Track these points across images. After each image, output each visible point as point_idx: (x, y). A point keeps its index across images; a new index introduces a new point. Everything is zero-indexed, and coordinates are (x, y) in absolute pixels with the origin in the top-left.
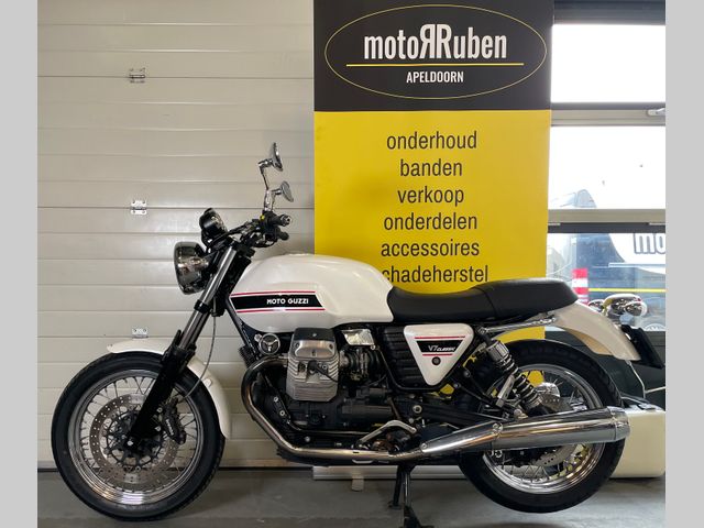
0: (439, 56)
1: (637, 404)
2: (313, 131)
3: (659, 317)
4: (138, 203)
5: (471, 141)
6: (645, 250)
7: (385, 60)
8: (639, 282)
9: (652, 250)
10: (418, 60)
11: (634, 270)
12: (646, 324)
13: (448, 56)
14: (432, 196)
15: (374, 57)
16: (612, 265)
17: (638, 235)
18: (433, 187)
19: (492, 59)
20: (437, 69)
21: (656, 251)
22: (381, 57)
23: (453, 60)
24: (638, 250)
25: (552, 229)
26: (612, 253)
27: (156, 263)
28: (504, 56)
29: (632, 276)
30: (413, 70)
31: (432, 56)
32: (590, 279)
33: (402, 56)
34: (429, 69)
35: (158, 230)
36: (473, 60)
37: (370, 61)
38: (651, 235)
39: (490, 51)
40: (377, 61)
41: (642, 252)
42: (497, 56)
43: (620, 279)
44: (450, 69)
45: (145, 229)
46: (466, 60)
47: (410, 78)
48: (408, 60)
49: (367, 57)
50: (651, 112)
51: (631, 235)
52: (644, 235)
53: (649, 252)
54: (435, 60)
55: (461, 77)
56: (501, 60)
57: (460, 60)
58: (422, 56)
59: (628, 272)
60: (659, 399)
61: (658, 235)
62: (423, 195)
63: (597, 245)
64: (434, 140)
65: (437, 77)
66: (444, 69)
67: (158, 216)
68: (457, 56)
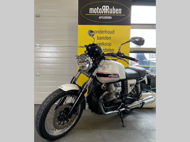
0: (106, 13)
1: (150, 92)
2: (78, 29)
3: (155, 72)
4: (38, 45)
5: (113, 32)
6: (152, 57)
7: (94, 14)
8: (150, 64)
9: (153, 57)
10: (101, 14)
11: (149, 62)
12: (152, 74)
13: (108, 13)
14: (104, 44)
15: (92, 13)
16: (144, 60)
17: (150, 54)
18: (104, 42)
19: (118, 14)
20: (106, 16)
21: (154, 57)
22: (93, 13)
23: (109, 14)
24: (150, 57)
25: (131, 52)
26: (144, 58)
27: (42, 58)
28: (121, 13)
29: (149, 63)
30: (100, 16)
31: (105, 13)
32: (139, 63)
33: (98, 13)
34: (104, 16)
35: (42, 51)
36: (114, 14)
37: (91, 14)
38: (153, 54)
39: (118, 12)
40: (92, 14)
41: (151, 58)
42: (119, 13)
43: (146, 63)
44: (109, 16)
45: (39, 51)
46: (112, 14)
47: (100, 18)
48: (99, 14)
49: (90, 13)
50: (154, 26)
51: (149, 54)
52: (152, 54)
53: (153, 58)
54: (105, 14)
55: (111, 18)
56: (120, 14)
57: (111, 14)
58: (103, 13)
59: (148, 62)
60: (154, 91)
61: (155, 54)
62: (102, 44)
63: (141, 56)
64: (105, 32)
65: (106, 18)
66: (107, 16)
67: (42, 48)
68: (110, 13)
